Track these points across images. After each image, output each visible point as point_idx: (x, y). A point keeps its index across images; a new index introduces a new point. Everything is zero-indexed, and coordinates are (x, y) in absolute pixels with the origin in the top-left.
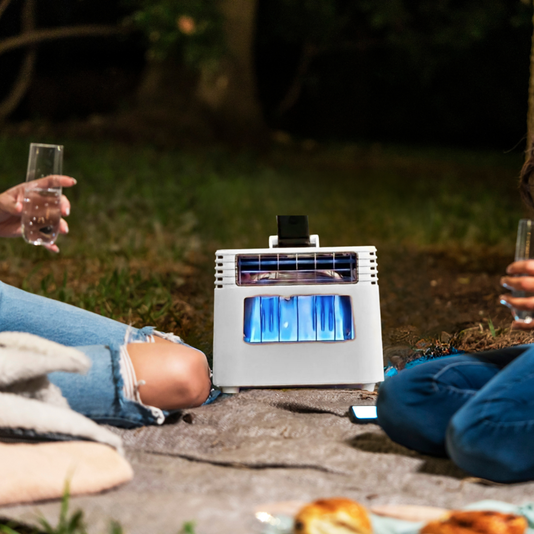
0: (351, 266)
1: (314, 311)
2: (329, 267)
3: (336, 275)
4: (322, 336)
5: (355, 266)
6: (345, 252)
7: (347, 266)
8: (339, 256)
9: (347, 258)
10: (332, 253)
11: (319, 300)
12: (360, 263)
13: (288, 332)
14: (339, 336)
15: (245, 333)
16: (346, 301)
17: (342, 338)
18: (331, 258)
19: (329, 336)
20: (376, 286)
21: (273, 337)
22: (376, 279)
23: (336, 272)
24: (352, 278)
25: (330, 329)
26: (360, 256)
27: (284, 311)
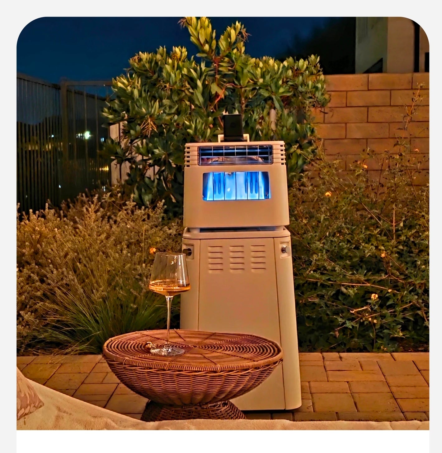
0: (269, 153)
1: (246, 181)
2: (255, 154)
3: (260, 159)
4: (251, 197)
5: (271, 153)
6: (265, 145)
7: (266, 153)
8: (261, 147)
9: (267, 148)
10: (257, 145)
11: (249, 175)
12: (274, 151)
13: (230, 194)
14: (262, 197)
15: (203, 195)
16: (265, 175)
17: (263, 198)
18: (257, 149)
19: (255, 197)
20: (285, 166)
21: (221, 197)
22: (284, 161)
23: (260, 157)
24: (269, 161)
25: (256, 192)
26: (274, 147)
27: (228, 181)
